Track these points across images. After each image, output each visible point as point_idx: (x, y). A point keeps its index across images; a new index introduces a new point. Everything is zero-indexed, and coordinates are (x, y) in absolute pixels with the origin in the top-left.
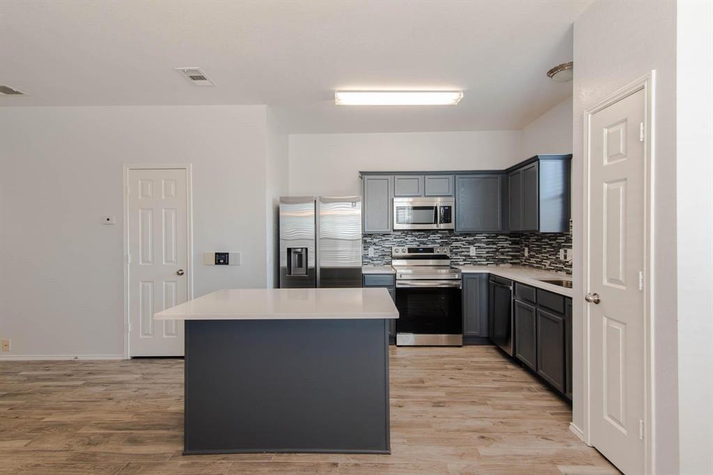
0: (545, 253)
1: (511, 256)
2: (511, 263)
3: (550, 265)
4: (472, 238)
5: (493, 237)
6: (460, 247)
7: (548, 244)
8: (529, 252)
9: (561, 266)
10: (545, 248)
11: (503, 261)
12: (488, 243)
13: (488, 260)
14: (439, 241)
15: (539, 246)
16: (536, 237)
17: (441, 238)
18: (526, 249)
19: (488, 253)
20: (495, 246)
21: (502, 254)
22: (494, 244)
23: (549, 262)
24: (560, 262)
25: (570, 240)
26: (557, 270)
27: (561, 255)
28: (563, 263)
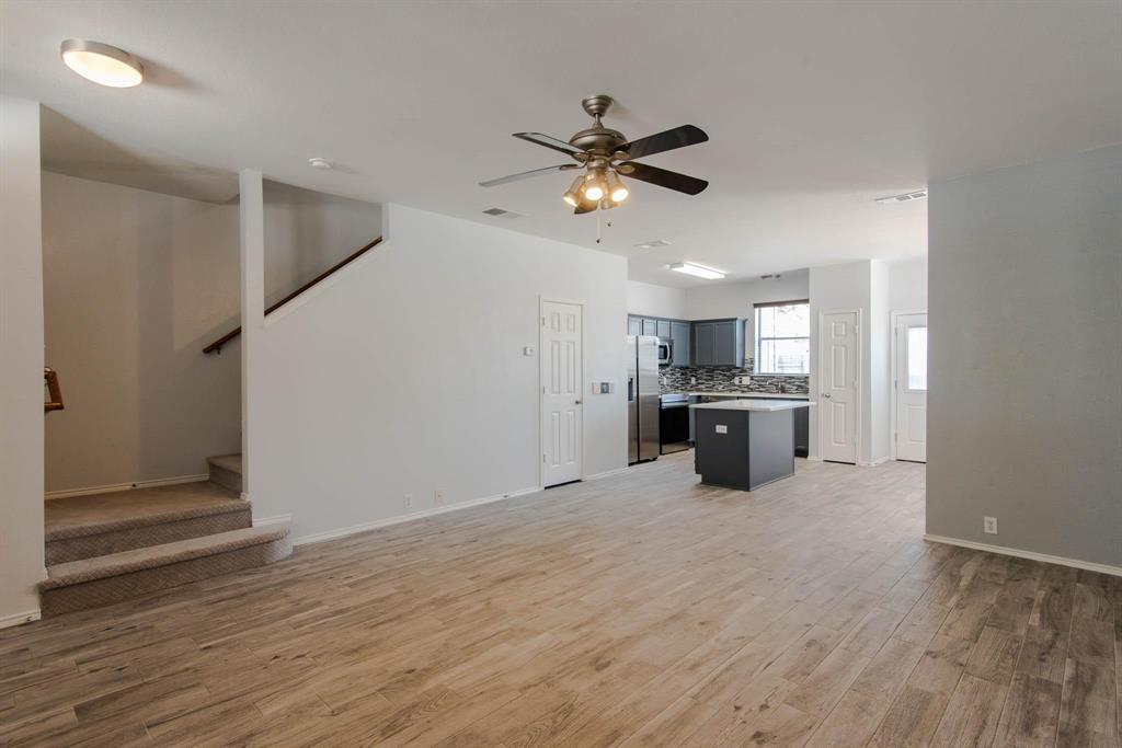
0: (717, 380)
1: (681, 384)
3: (723, 388)
4: (664, 371)
5: (674, 369)
7: (720, 374)
8: (696, 381)
9: (736, 388)
10: (717, 377)
12: (671, 374)
13: (671, 388)
15: (709, 376)
16: (704, 370)
18: (693, 379)
19: (671, 382)
20: (674, 377)
21: (677, 383)
22: (674, 375)
23: (722, 386)
24: (735, 385)
25: (745, 371)
26: (731, 391)
27: (736, 380)
28: (739, 386)
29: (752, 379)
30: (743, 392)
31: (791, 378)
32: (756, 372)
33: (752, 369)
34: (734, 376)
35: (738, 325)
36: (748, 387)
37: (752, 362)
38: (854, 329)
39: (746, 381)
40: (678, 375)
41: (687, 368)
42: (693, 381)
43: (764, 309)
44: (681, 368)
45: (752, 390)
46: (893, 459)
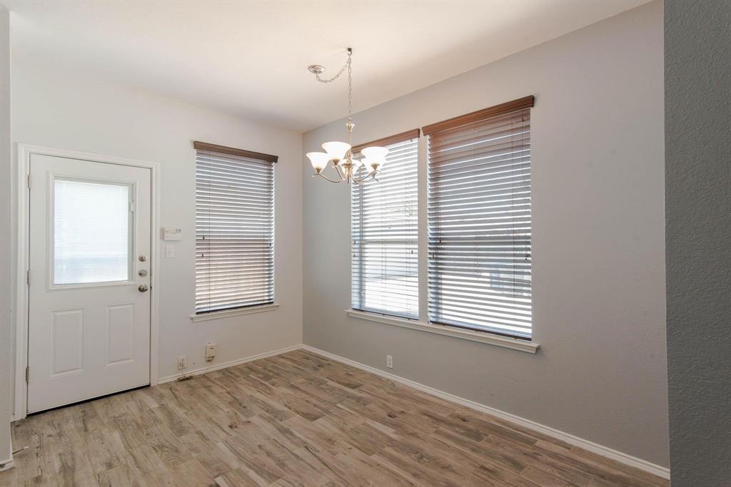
46: (19, 419)
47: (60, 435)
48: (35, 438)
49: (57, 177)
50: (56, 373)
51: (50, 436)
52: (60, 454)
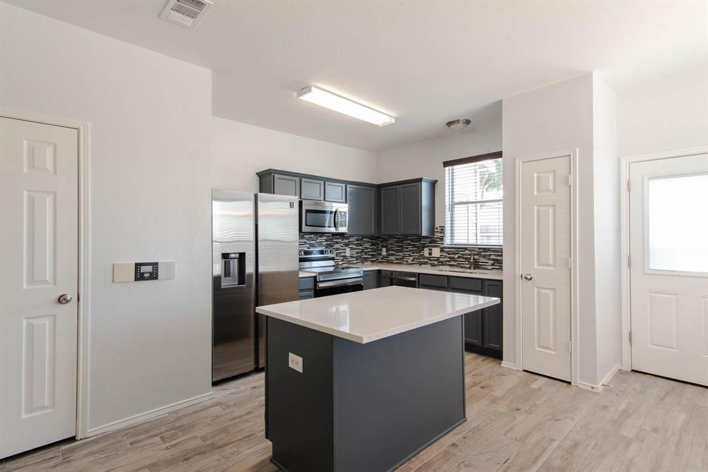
0: (407, 251)
1: (371, 255)
2: (372, 261)
3: (413, 260)
4: (347, 241)
5: (361, 238)
6: (340, 249)
7: (410, 244)
8: (387, 252)
9: (426, 260)
10: (407, 248)
11: (366, 259)
12: (357, 245)
13: (357, 260)
14: (324, 243)
15: (399, 246)
16: (395, 240)
17: (326, 241)
18: (384, 250)
19: (357, 253)
20: (361, 247)
21: (366, 253)
22: (361, 245)
23: (412, 258)
24: (425, 258)
25: (434, 241)
26: (421, 264)
27: (426, 252)
28: (428, 258)
29: (442, 250)
30: (433, 265)
31: (485, 250)
32: (447, 242)
33: (442, 239)
34: (424, 246)
35: (425, 187)
36: (438, 259)
37: (443, 230)
38: (567, 179)
39: (436, 252)
40: (367, 245)
41: (378, 238)
42: (384, 252)
43: (457, 168)
44: (372, 238)
45: (442, 264)
46: (626, 370)
47: (641, 392)
48: (625, 385)
49: (651, 178)
50: (653, 345)
51: (634, 389)
52: (630, 403)
